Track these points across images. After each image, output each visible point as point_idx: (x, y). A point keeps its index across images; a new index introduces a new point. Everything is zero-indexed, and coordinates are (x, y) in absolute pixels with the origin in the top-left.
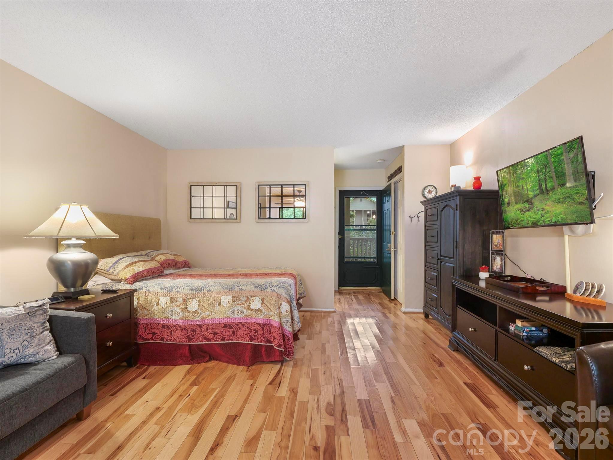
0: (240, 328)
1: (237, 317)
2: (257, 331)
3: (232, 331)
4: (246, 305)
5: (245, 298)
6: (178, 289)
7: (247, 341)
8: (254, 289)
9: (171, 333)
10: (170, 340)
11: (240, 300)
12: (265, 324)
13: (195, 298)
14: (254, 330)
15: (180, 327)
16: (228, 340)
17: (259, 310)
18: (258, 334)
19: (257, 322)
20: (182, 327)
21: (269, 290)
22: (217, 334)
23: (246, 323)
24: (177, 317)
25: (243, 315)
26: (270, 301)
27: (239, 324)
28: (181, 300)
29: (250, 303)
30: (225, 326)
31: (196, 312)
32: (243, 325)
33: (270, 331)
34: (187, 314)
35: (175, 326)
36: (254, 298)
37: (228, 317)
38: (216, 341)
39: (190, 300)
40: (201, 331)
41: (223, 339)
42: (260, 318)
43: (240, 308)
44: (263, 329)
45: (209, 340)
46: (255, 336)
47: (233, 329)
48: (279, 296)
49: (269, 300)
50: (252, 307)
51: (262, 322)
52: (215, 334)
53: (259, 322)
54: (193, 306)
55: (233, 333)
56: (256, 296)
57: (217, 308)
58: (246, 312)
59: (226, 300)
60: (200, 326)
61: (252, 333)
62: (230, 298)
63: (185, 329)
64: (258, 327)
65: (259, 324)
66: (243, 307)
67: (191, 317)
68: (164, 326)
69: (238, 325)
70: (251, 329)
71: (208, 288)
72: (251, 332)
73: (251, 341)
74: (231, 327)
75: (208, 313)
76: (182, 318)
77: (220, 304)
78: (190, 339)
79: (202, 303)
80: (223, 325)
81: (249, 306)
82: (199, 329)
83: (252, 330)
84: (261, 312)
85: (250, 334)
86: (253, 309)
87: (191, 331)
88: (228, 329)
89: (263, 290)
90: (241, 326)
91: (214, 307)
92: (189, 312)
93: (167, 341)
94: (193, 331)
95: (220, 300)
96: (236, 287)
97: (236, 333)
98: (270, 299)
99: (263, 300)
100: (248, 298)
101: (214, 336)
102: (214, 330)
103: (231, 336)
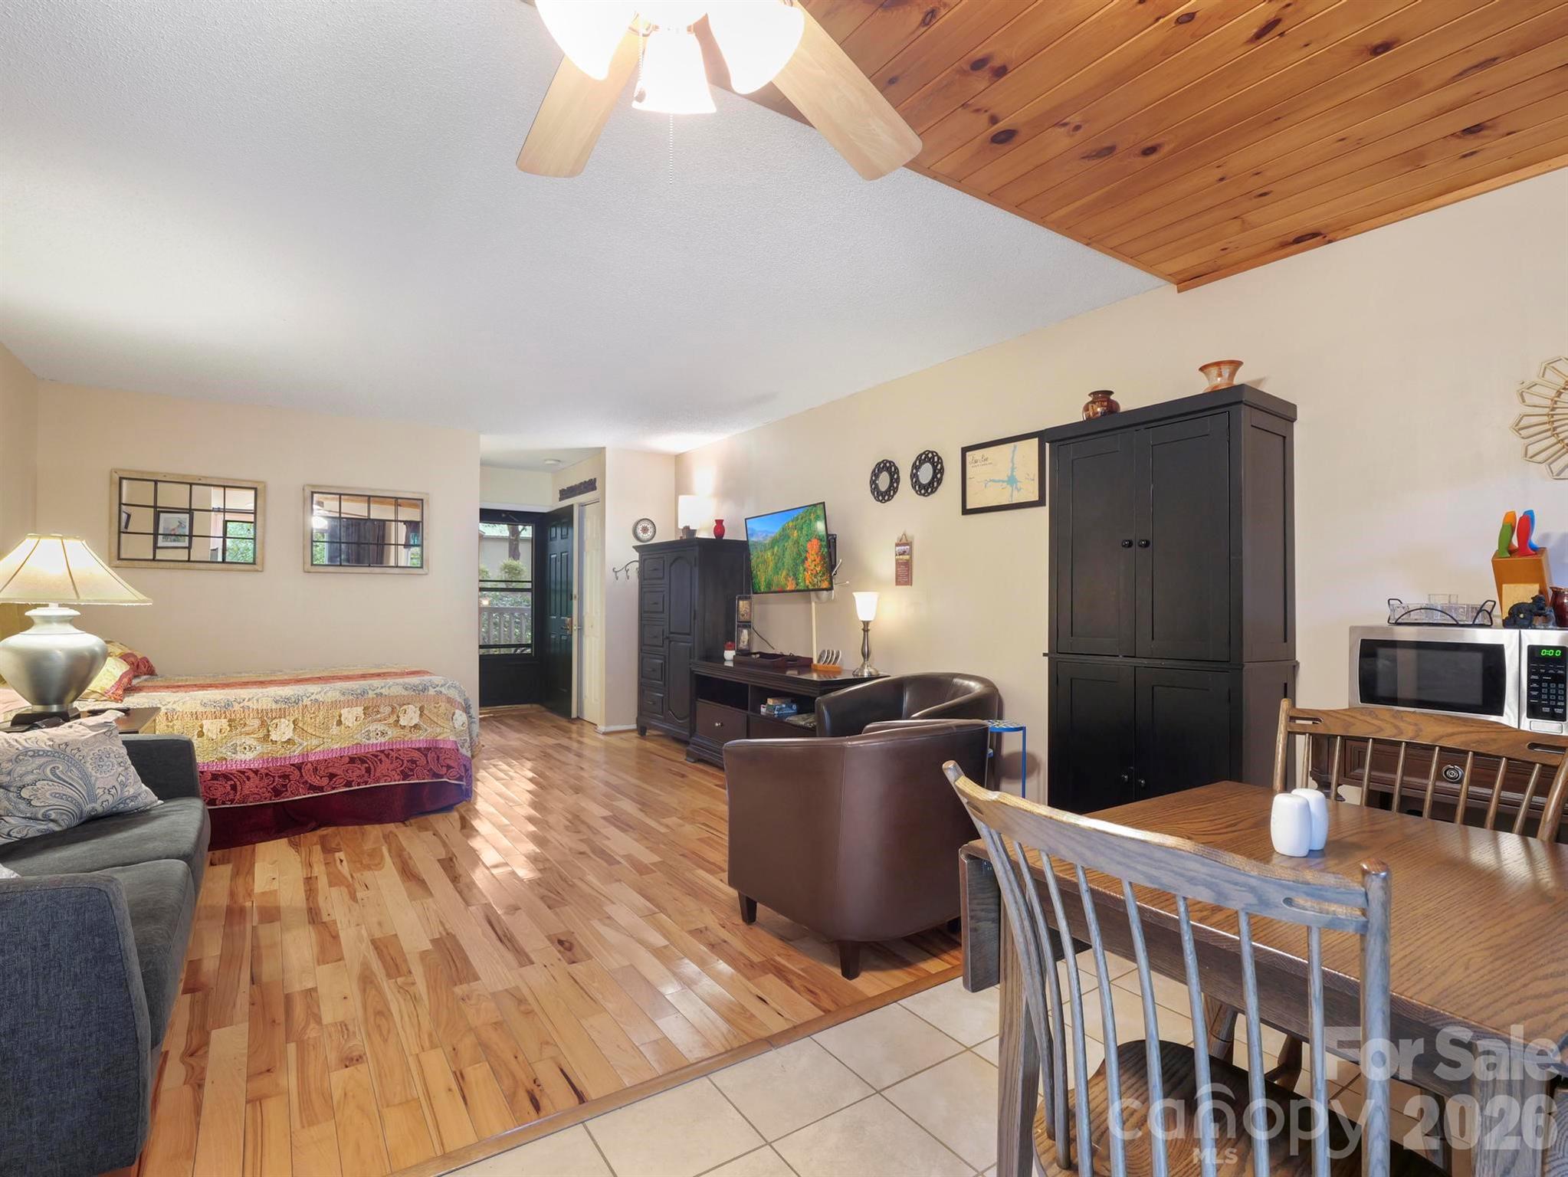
0: (381, 760)
1: (375, 742)
2: (413, 762)
3: (366, 768)
4: (391, 720)
5: (388, 709)
6: (246, 703)
7: (395, 781)
8: (406, 693)
9: (234, 788)
10: (232, 801)
11: (378, 712)
12: (430, 749)
13: (285, 717)
14: (408, 761)
15: (256, 772)
16: (359, 785)
17: (416, 726)
18: (417, 766)
19: (413, 746)
20: (262, 771)
21: (432, 692)
22: (337, 775)
23: (392, 750)
24: (249, 755)
25: (387, 738)
26: (436, 710)
27: (379, 753)
28: (257, 723)
29: (398, 717)
30: (352, 760)
31: (289, 741)
32: (387, 756)
33: (438, 759)
34: (270, 747)
35: (243, 773)
36: (405, 707)
37: (357, 744)
38: (334, 788)
39: (274, 721)
40: (302, 776)
41: (349, 784)
42: (420, 738)
43: (380, 727)
44: (426, 756)
45: (321, 789)
46: (412, 770)
47: (367, 763)
48: (450, 700)
49: (433, 709)
50: (402, 722)
51: (422, 745)
52: (332, 776)
53: (417, 746)
54: (283, 731)
55: (368, 770)
56: (409, 704)
57: (335, 730)
58: (392, 733)
59: (351, 715)
60: (299, 767)
61: (405, 765)
62: (359, 710)
63: (267, 775)
64: (416, 755)
65: (419, 749)
66: (385, 724)
67: (280, 752)
68: (215, 776)
69: (376, 756)
70: (402, 761)
71: (313, 697)
72: (403, 764)
73: (403, 780)
74: (363, 761)
75: (315, 742)
76: (261, 756)
77: (340, 723)
78: (277, 793)
79: (300, 725)
80: (347, 759)
81: (397, 721)
82: (297, 772)
83: (405, 762)
84: (420, 729)
85: (402, 768)
86: (405, 726)
87: (280, 777)
88: (357, 764)
89: (421, 693)
90: (382, 756)
91: (328, 729)
92: (274, 742)
93: (224, 803)
94: (285, 776)
95: (340, 716)
96: (370, 692)
97: (373, 770)
98: (435, 707)
99: (421, 709)
100: (393, 708)
101: (330, 780)
102: (331, 770)
103: (363, 776)
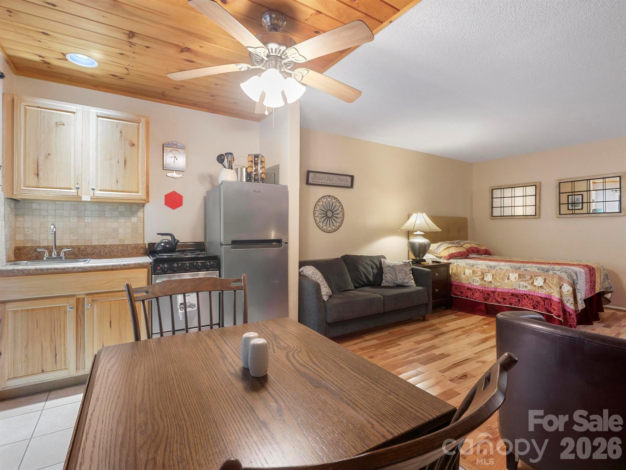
0: (524, 298)
1: (522, 289)
2: (538, 302)
3: (518, 299)
4: (530, 282)
5: (529, 277)
6: (478, 266)
7: (530, 308)
8: (537, 271)
9: (473, 294)
10: (472, 298)
11: (525, 277)
12: (547, 299)
13: (490, 273)
14: (536, 301)
15: (479, 290)
16: (515, 305)
17: (541, 287)
18: (539, 305)
19: (539, 295)
20: (480, 290)
21: (551, 272)
22: (506, 299)
23: (530, 295)
24: (477, 284)
25: (528, 289)
26: (552, 281)
27: (524, 295)
28: (480, 273)
29: (533, 281)
30: (513, 295)
31: (490, 282)
32: (527, 297)
33: (551, 304)
34: (484, 283)
35: (475, 289)
36: (537, 277)
37: (514, 289)
38: (505, 304)
39: (486, 274)
40: (494, 296)
41: (511, 304)
42: (542, 293)
43: (525, 284)
44: (544, 301)
45: (500, 303)
46: (537, 306)
48: (560, 278)
49: (551, 280)
50: (535, 284)
51: (543, 296)
52: (504, 299)
53: (541, 296)
54: (489, 278)
55: (519, 300)
56: (539, 276)
57: (506, 281)
58: (530, 287)
59: (514, 276)
60: (493, 292)
61: (534, 303)
62: (517, 275)
63: (482, 292)
64: (540, 300)
65: (541, 297)
66: (527, 283)
67: (487, 285)
68: (468, 289)
69: (523, 296)
70: (534, 301)
71: (500, 267)
72: (534, 302)
73: (533, 309)
74: (517, 297)
75: (499, 284)
76: (480, 285)
77: (508, 279)
78: (486, 299)
79: (495, 277)
80: (511, 294)
81: (533, 283)
82: (492, 294)
83: (535, 301)
84: (543, 288)
85: (533, 304)
86: (536, 286)
87: (487, 294)
88: (515, 297)
89: (546, 272)
90: (525, 296)
91: (504, 280)
92: (485, 281)
93: (470, 298)
94: (488, 294)
95: (509, 276)
96: (522, 268)
97: (521, 301)
98: (552, 280)
99: (545, 280)
100: (532, 277)
101: (504, 300)
102: (504, 296)
103: (517, 303)
